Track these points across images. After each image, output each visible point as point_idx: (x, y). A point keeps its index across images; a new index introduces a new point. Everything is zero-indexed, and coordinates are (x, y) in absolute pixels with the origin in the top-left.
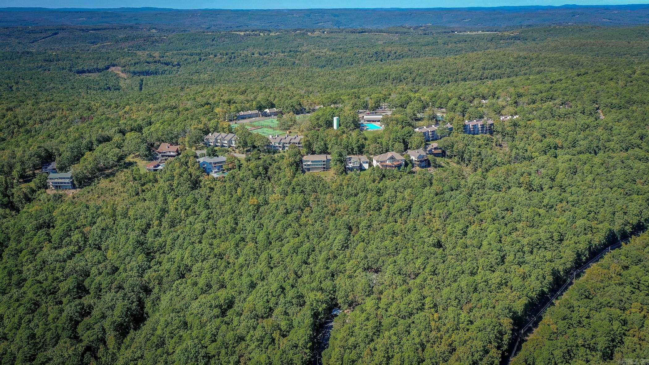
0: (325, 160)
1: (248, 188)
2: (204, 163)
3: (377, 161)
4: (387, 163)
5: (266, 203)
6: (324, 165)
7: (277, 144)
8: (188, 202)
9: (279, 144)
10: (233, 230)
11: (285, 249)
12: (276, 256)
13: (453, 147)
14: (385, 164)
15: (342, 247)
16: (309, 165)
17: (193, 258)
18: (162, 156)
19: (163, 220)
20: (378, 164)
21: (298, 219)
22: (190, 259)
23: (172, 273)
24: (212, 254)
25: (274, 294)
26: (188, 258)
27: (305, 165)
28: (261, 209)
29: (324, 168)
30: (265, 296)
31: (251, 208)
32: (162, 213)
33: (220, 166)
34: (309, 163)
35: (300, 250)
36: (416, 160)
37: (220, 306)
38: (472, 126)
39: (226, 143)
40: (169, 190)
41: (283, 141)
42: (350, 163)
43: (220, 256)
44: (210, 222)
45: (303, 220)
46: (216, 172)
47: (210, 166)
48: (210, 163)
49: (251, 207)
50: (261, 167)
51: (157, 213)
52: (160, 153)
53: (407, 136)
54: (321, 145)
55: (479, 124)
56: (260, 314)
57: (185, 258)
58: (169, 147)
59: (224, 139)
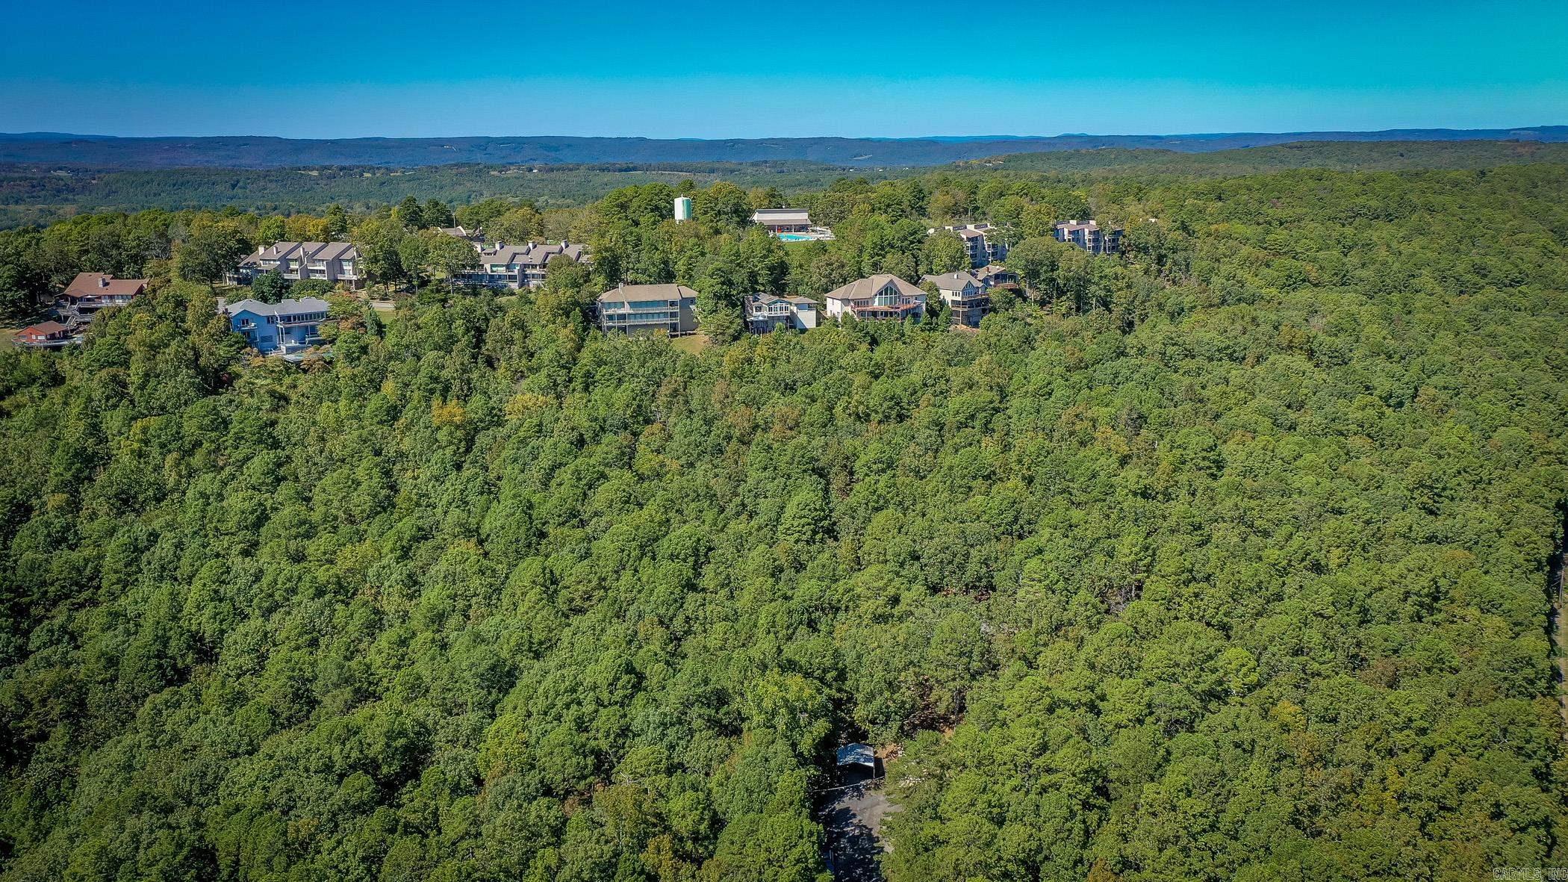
0: (677, 297)
1: (422, 378)
2: (245, 318)
3: (845, 301)
4: (876, 304)
5: (496, 418)
6: (673, 315)
7: (502, 270)
8: (190, 428)
9: (508, 267)
10: (385, 506)
11: (606, 546)
12: (574, 574)
13: (1053, 267)
14: (869, 309)
15: (815, 532)
16: (623, 317)
17: (225, 607)
18: (82, 311)
19: (87, 494)
20: (848, 309)
21: (627, 458)
22: (208, 612)
23: (128, 667)
24: (305, 584)
25: (605, 696)
26: (199, 608)
27: (611, 317)
28: (482, 440)
29: (674, 327)
30: (568, 706)
31: (442, 436)
32: (80, 471)
33: (305, 328)
34: (621, 311)
35: (664, 547)
36: (959, 299)
37: (370, 766)
38: (1070, 232)
39: (322, 272)
40: (108, 399)
41: (520, 260)
42: (759, 309)
43: (343, 591)
44: (285, 490)
45: (645, 460)
46: (291, 350)
47: (269, 330)
48: (271, 319)
49: (445, 430)
50: (459, 322)
51: (58, 469)
52: (74, 301)
53: (912, 242)
54: (653, 264)
55: (1087, 231)
56: (559, 777)
57: (189, 607)
58: (106, 284)
59: (312, 258)
